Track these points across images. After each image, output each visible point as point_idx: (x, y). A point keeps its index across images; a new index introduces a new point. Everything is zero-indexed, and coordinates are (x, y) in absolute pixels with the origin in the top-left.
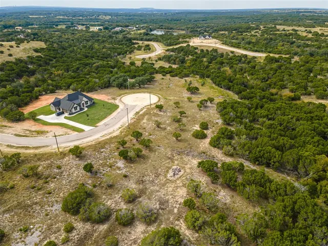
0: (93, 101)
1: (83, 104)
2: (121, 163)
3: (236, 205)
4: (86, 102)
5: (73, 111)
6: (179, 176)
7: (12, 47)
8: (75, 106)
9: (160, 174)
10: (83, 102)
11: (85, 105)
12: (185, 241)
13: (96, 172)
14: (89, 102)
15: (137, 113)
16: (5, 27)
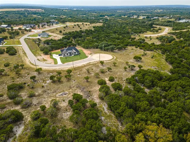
0: (79, 53)
1: (73, 53)
2: (49, 81)
3: (66, 121)
4: (75, 53)
5: (66, 55)
6: (62, 96)
7: (86, 25)
8: (67, 53)
9: (56, 92)
10: (73, 52)
11: (74, 54)
12: (23, 122)
13: (36, 81)
14: (76, 53)
15: (90, 63)
16: (101, 16)
